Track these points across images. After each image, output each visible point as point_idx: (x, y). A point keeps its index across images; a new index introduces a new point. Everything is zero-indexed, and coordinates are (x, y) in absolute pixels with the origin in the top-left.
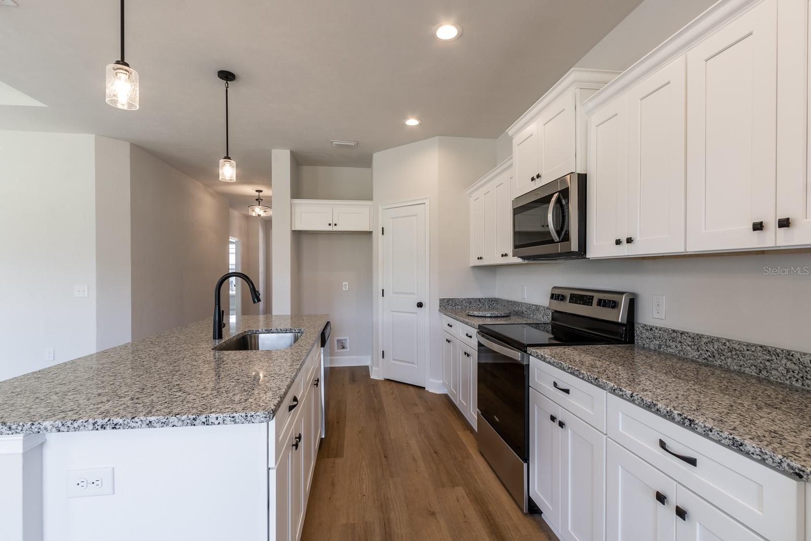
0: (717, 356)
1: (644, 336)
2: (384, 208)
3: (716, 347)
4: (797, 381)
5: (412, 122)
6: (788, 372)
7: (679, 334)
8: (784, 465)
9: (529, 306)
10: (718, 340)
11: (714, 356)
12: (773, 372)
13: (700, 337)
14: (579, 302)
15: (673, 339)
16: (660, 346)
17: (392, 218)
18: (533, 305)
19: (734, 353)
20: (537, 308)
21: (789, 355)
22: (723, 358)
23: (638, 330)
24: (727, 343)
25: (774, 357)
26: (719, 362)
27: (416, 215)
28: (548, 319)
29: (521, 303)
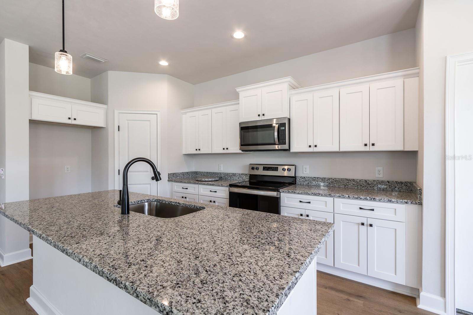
0: (331, 184)
1: (301, 180)
2: (119, 112)
3: (331, 181)
4: (356, 187)
5: (164, 63)
6: (353, 184)
7: (316, 178)
8: (403, 202)
9: (227, 174)
10: (331, 178)
11: (330, 184)
12: (349, 186)
13: (325, 178)
14: (269, 170)
15: (314, 180)
16: (308, 183)
17: (127, 120)
18: (230, 173)
19: (337, 182)
20: (234, 175)
21: (354, 180)
22: (333, 184)
23: (298, 179)
24: (335, 179)
25: (349, 181)
26: (332, 185)
27: (149, 121)
28: (247, 179)
29: (220, 173)
